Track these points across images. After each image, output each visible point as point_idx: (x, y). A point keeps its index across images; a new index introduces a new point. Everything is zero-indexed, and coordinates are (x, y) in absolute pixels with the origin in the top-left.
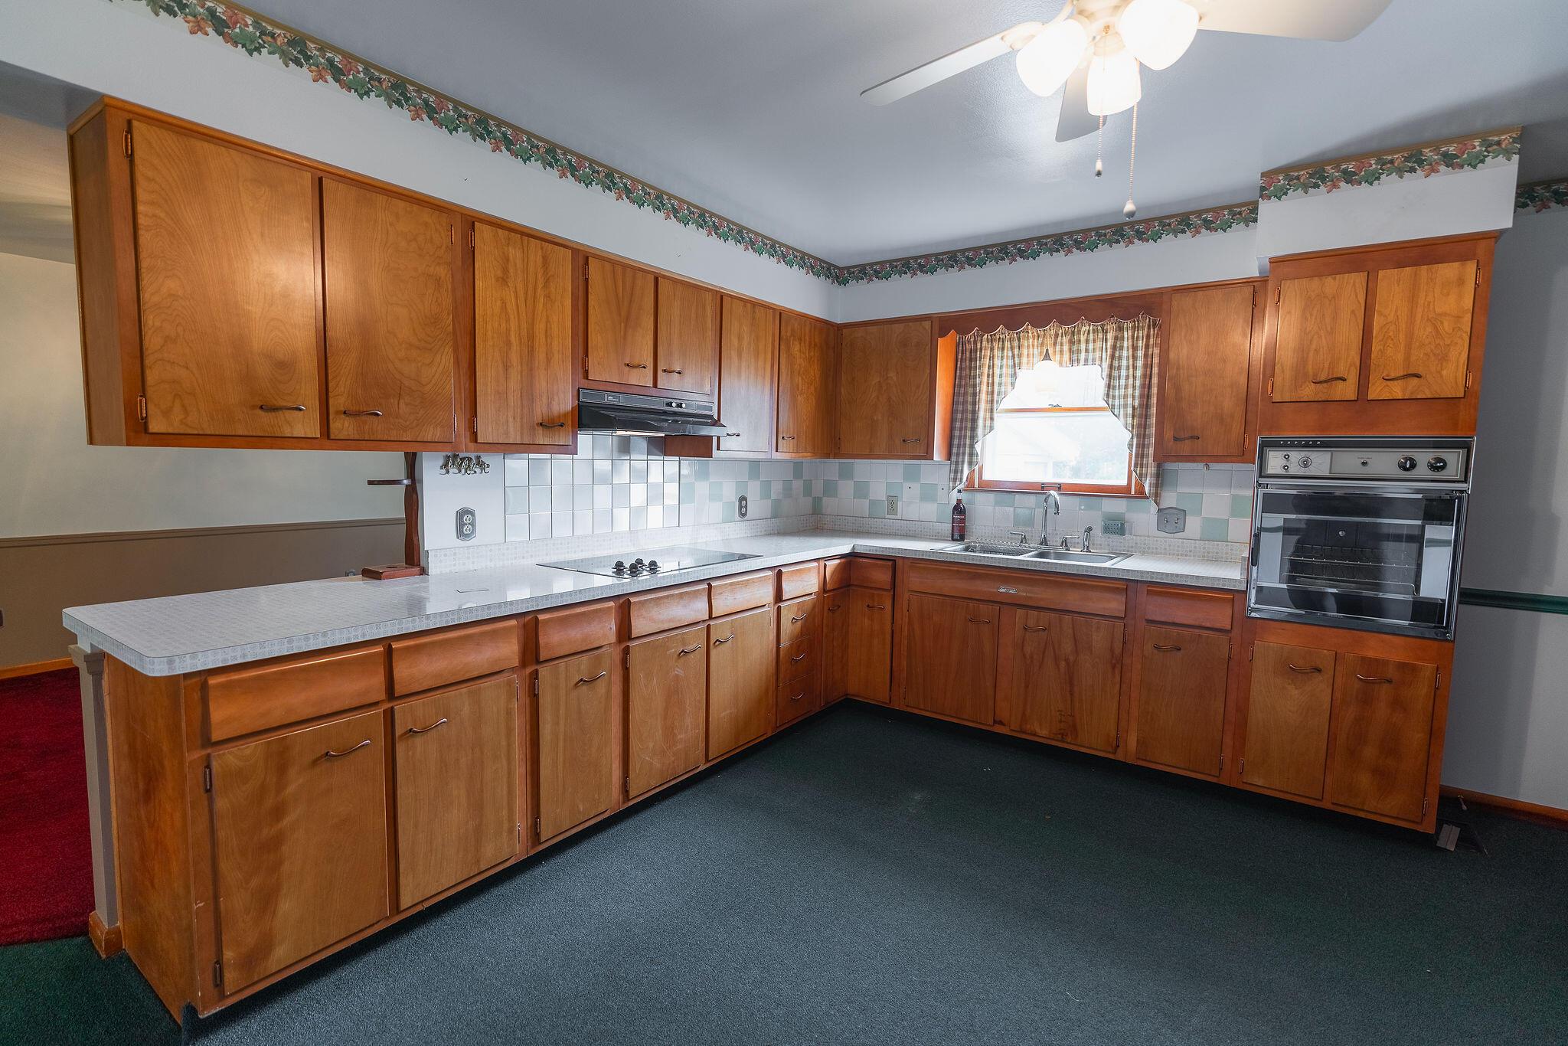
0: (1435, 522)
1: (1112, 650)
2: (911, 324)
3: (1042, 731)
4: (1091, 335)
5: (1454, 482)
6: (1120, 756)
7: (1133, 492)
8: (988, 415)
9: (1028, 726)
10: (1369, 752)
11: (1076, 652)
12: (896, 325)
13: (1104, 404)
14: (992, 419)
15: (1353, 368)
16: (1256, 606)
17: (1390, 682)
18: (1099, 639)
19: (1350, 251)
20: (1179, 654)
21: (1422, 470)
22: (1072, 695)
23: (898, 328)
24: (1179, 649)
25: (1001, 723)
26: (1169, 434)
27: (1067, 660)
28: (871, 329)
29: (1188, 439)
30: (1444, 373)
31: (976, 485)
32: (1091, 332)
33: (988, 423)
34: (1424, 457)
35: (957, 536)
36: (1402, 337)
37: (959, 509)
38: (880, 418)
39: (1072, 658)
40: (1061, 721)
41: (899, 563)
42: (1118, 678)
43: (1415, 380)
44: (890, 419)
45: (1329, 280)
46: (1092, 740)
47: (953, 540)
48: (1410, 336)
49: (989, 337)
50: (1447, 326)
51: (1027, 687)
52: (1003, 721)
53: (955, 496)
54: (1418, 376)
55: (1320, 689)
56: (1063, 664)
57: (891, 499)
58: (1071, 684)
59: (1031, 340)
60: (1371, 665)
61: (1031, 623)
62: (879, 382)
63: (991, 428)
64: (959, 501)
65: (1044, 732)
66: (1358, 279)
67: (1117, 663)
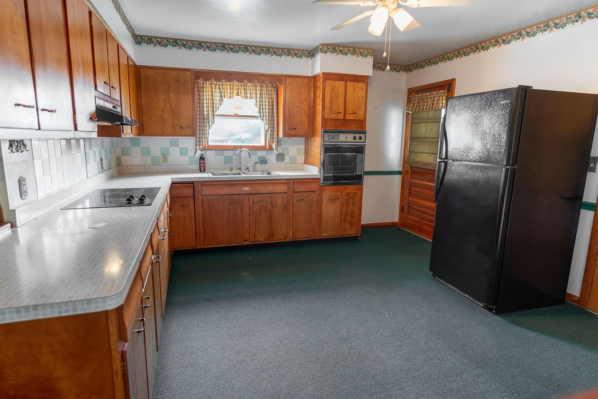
0: (361, 154)
1: (284, 204)
2: (180, 72)
3: (261, 239)
4: (251, 87)
5: (363, 143)
6: (287, 240)
7: (267, 148)
8: (212, 117)
9: (257, 239)
10: (348, 218)
11: (272, 207)
12: (172, 71)
13: (258, 115)
14: (214, 118)
15: (342, 110)
16: (324, 182)
17: (352, 198)
18: (279, 201)
19: (342, 75)
20: (303, 201)
21: (357, 140)
22: (271, 223)
23: (174, 73)
24: (303, 200)
25: (246, 241)
26: (287, 128)
27: (269, 211)
28: (157, 71)
29: (293, 129)
30: (360, 113)
31: (206, 148)
32: (251, 86)
33: (212, 120)
34: (358, 136)
35: (202, 170)
36: (352, 102)
37: (202, 158)
38: (166, 116)
39: (271, 210)
40: (268, 234)
41: (196, 184)
42: (286, 213)
43: (355, 114)
44: (172, 117)
45: (336, 82)
46: (279, 238)
47: (201, 171)
48: (354, 102)
49: (209, 82)
50: (361, 100)
51: (255, 224)
52: (247, 240)
53: (199, 153)
54: (355, 113)
55: (338, 203)
56: (268, 213)
57: (164, 155)
58: (271, 219)
59: (226, 86)
60: (348, 194)
61: (255, 200)
62: (165, 98)
63: (214, 122)
64: (202, 155)
65: (262, 239)
66: (342, 83)
67: (285, 208)
